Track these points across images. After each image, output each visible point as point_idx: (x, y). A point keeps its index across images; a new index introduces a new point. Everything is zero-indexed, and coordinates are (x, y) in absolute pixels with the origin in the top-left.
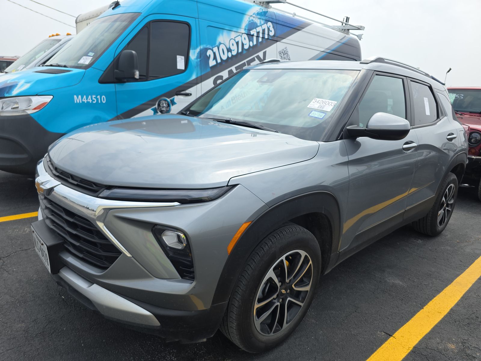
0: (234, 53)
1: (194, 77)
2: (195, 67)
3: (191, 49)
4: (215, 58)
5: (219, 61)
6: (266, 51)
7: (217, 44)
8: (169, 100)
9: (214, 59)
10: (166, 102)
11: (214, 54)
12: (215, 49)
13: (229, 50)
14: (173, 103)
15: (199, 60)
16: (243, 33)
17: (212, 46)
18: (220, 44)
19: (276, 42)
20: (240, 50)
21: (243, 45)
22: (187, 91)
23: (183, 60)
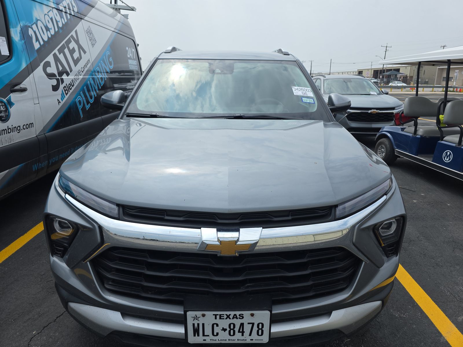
0: (53, 32)
1: (24, 65)
2: (22, 52)
3: (11, 26)
4: (37, 39)
5: (42, 43)
6: (76, 30)
7: (34, 21)
8: (5, 100)
9: (36, 41)
10: (3, 104)
11: (35, 32)
12: (34, 27)
13: (48, 29)
14: (10, 104)
15: (23, 41)
16: (53, 8)
17: (30, 23)
18: (37, 20)
19: (80, 19)
20: (57, 30)
21: (57, 22)
22: (22, 86)
23: (5, 43)
